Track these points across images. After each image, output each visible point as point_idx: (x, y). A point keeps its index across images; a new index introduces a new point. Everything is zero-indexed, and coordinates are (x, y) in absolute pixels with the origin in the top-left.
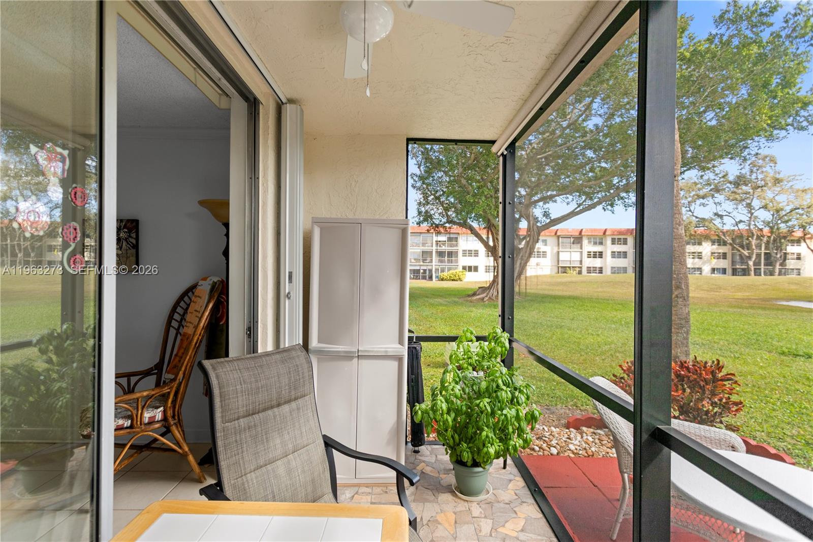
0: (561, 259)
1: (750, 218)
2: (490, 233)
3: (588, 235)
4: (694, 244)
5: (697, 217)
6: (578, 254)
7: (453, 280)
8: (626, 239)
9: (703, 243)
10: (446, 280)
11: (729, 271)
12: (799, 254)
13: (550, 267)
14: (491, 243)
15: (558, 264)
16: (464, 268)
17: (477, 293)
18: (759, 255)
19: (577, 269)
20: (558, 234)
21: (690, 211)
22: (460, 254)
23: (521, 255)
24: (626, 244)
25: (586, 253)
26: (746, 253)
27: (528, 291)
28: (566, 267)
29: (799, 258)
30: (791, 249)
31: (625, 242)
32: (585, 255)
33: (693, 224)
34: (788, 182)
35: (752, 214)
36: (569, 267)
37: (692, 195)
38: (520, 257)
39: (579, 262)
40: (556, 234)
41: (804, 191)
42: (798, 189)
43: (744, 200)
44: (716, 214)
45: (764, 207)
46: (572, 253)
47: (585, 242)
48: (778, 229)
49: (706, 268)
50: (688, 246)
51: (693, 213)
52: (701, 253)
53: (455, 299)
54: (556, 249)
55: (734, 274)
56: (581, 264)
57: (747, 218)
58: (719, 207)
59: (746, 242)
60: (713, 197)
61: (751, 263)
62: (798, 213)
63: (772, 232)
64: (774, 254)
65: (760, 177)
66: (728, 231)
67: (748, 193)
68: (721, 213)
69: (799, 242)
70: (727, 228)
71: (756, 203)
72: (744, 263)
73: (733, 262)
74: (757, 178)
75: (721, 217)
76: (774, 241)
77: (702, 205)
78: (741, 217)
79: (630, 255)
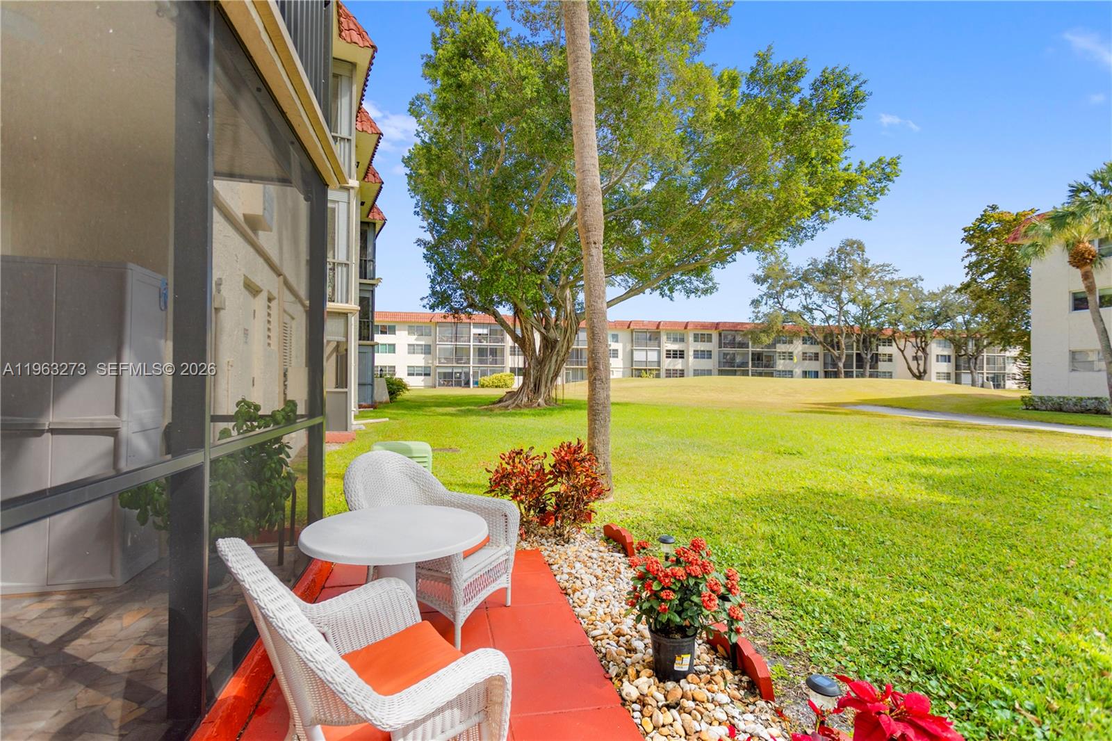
0: (635, 359)
1: (840, 312)
2: (517, 320)
3: (666, 330)
4: (784, 342)
5: (785, 310)
6: (656, 353)
7: (496, 387)
8: (711, 335)
9: (794, 342)
10: (487, 386)
11: (821, 373)
12: (890, 356)
13: (622, 369)
15: (632, 365)
16: (510, 370)
17: (504, 400)
18: (849, 357)
19: (655, 372)
20: (632, 327)
21: (779, 302)
22: (506, 352)
23: (557, 350)
25: (665, 352)
26: (836, 353)
28: (641, 369)
29: (890, 360)
30: (883, 350)
31: (710, 340)
32: (664, 354)
33: (780, 319)
34: (877, 272)
35: (841, 308)
36: (645, 370)
37: (780, 283)
38: (556, 353)
39: (656, 364)
40: (629, 327)
41: (893, 283)
42: (887, 282)
43: (833, 293)
44: (805, 307)
45: (853, 301)
46: (649, 353)
47: (664, 338)
48: (868, 326)
49: (798, 371)
50: (778, 345)
51: (781, 305)
52: (791, 353)
53: (473, 408)
54: (629, 347)
55: (826, 377)
56: (659, 366)
57: (836, 313)
58: (808, 299)
59: (836, 340)
60: (802, 287)
61: (841, 365)
62: (887, 309)
63: (862, 329)
64: (864, 356)
65: (848, 265)
66: (818, 327)
67: (837, 284)
68: (810, 306)
69: (889, 341)
70: (817, 323)
71: (845, 295)
72: (835, 365)
73: (825, 364)
74: (845, 267)
75: (810, 311)
76: (864, 340)
77: (791, 296)
78: (830, 311)
79: (715, 355)
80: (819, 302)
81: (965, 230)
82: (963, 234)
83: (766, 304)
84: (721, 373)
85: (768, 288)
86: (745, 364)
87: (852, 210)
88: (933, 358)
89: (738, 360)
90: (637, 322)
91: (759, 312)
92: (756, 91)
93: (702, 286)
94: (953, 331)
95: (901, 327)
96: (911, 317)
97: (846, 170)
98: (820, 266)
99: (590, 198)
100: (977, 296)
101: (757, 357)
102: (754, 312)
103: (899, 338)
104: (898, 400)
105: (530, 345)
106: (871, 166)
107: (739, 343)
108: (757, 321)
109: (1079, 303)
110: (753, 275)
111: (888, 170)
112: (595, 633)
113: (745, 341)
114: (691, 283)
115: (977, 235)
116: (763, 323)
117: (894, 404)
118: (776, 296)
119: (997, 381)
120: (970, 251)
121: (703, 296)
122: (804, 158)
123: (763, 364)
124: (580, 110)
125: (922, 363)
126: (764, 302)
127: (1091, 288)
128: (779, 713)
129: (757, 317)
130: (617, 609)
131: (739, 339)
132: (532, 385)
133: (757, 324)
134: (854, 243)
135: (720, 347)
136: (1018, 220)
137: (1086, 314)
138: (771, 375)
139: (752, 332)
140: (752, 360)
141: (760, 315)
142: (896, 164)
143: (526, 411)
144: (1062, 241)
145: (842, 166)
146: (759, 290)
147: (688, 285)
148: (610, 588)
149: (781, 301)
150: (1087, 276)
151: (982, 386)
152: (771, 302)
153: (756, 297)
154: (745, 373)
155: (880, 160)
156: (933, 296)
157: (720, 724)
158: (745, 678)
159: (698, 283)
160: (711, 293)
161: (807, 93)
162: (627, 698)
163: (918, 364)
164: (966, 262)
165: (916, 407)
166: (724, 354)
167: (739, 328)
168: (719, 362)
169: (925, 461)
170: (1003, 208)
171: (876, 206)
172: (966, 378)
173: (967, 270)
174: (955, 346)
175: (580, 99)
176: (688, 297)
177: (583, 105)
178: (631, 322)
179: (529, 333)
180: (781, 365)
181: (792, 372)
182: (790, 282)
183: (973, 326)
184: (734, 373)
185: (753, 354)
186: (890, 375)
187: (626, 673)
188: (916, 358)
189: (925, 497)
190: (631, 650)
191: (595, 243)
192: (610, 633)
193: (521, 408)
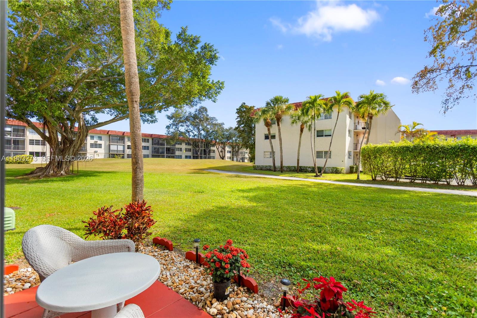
0: (111, 149)
1: (199, 133)
2: (46, 127)
3: (127, 136)
4: (179, 144)
5: (179, 131)
6: (122, 147)
7: (19, 163)
8: (149, 139)
9: (182, 144)
10: (11, 163)
11: (192, 157)
12: (214, 150)
13: (104, 154)
14: (47, 134)
15: (109, 152)
16: (32, 153)
17: (35, 172)
18: (201, 150)
19: (121, 156)
20: (109, 133)
21: (177, 128)
22: (27, 142)
23: (73, 145)
24: (149, 142)
25: (127, 146)
26: (197, 149)
27: (79, 169)
28: (114, 154)
29: (214, 152)
30: (212, 148)
31: (148, 142)
32: (126, 147)
33: (178, 135)
34: (211, 120)
35: (199, 132)
36: (117, 154)
37: (178, 120)
38: (73, 146)
39: (122, 152)
40: (108, 133)
41: (215, 124)
42: (214, 124)
43: (196, 126)
44: (187, 131)
45: (203, 130)
46: (118, 146)
47: (126, 139)
48: (208, 139)
49: (184, 156)
50: (176, 145)
51: (178, 129)
52: (181, 148)
53: (11, 178)
54: (108, 143)
55: (193, 159)
56: (124, 152)
57: (198, 134)
58: (188, 128)
59: (197, 144)
60: (186, 122)
61: (199, 154)
62: (214, 133)
63: (206, 140)
64: (206, 150)
65: (202, 116)
66: (191, 139)
67: (198, 123)
68: (188, 130)
69: (214, 145)
70: (191, 137)
71: (200, 127)
72: (197, 154)
73: (193, 153)
74: (201, 117)
75: (189, 132)
76: (207, 144)
77: (182, 126)
78: (196, 133)
79: (150, 148)
80: (192, 129)
81: (237, 109)
82: (236, 111)
83: (172, 128)
84: (153, 156)
85: (173, 121)
86: (163, 153)
87: (210, 98)
88: (226, 152)
89: (160, 151)
90: (112, 131)
91: (169, 131)
92: (180, 43)
93: (150, 119)
94: (232, 143)
95: (218, 141)
96: (221, 137)
97: (208, 82)
98: (192, 115)
99: (133, 79)
100: (240, 132)
101: (168, 150)
102: (167, 131)
103: (217, 144)
104: (220, 167)
105: (55, 141)
106: (216, 83)
107: (161, 144)
108: (168, 135)
109: (267, 137)
110: (167, 115)
111: (221, 86)
112: (181, 291)
113: (163, 143)
114: (145, 117)
115: (240, 111)
116: (171, 136)
117: (220, 169)
118: (176, 125)
119: (243, 159)
120: (238, 116)
121: (151, 124)
122: (196, 75)
123: (170, 153)
124: (127, 33)
125: (223, 153)
126: (171, 127)
127: (269, 133)
128: (262, 296)
129: (169, 133)
130: (183, 277)
131: (160, 142)
132: (56, 164)
133: (169, 136)
134: (204, 108)
135: (153, 145)
136: (251, 108)
137: (268, 141)
138: (173, 157)
139: (166, 139)
140: (166, 151)
141: (170, 132)
142: (223, 84)
143: (55, 179)
144: (263, 118)
145: (207, 80)
146: (169, 122)
147: (144, 118)
148: (175, 268)
149: (178, 127)
150: (269, 130)
151: (239, 161)
152: (174, 127)
153: (168, 125)
154: (163, 157)
155: (218, 81)
156: (227, 130)
157: (250, 309)
158: (245, 288)
159: (149, 117)
160: (154, 123)
161: (199, 50)
162: (213, 314)
163: (222, 154)
164: (237, 120)
165: (226, 170)
166: (154, 148)
167: (161, 137)
168: (152, 151)
169: (243, 191)
170: (246, 104)
171: (217, 98)
172: (235, 159)
173: (237, 123)
174: (232, 147)
175: (128, 28)
176: (144, 123)
177: (129, 32)
178: (109, 131)
179: (55, 135)
180: (177, 153)
181: (181, 156)
182: (181, 120)
183: (237, 141)
184: (158, 156)
185: (166, 148)
186: (214, 158)
187: (206, 304)
188: (222, 152)
189: (249, 204)
190: (201, 293)
191: (136, 102)
192: (187, 289)
193: (49, 177)
